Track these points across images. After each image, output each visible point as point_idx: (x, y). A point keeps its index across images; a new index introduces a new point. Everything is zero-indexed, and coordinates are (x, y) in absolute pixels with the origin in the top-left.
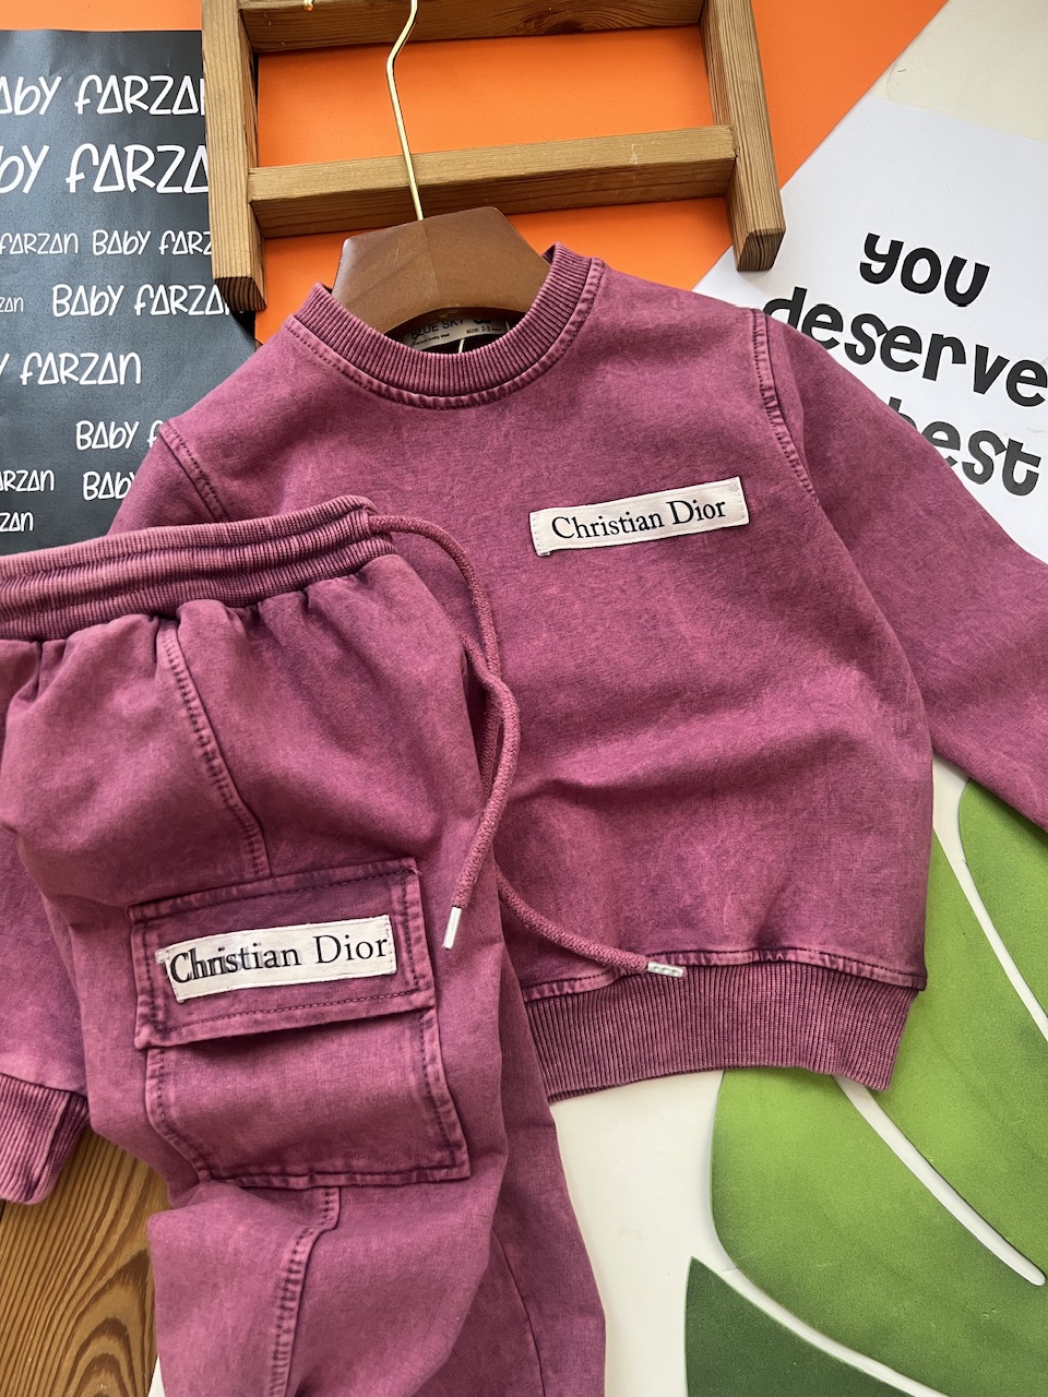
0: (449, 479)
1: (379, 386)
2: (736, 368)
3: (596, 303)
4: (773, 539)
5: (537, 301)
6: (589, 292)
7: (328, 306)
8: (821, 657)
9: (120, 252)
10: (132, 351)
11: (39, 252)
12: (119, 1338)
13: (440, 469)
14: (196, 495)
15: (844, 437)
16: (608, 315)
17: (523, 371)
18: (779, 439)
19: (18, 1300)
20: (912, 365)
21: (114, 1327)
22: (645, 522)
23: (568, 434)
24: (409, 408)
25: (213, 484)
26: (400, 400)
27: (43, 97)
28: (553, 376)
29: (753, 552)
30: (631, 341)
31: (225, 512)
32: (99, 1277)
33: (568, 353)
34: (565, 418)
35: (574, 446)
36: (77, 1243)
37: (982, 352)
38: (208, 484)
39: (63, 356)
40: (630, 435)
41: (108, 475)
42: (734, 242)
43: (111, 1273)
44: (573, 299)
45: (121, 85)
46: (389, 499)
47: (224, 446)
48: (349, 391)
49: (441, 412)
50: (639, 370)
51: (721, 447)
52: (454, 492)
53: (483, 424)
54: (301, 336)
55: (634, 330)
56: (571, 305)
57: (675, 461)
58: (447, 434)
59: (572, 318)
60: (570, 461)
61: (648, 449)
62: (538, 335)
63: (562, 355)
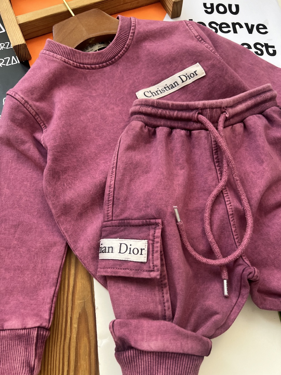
0: (107, 89)
1: (77, 65)
3: (137, 26)
5: (118, 30)
6: (133, 24)
7: (54, 44)
13: (103, 87)
14: (25, 109)
16: (141, 29)
17: (120, 52)
20: (229, 31)
22: (172, 86)
23: (140, 67)
24: (87, 70)
25: (30, 104)
28: (130, 51)
30: (151, 34)
31: (36, 113)
33: (132, 42)
34: (137, 63)
35: (143, 70)
37: (247, 25)
38: (28, 104)
40: (160, 61)
44: (129, 27)
46: (89, 99)
47: (31, 91)
48: (67, 67)
49: (98, 70)
50: (156, 43)
51: (190, 55)
52: (109, 92)
53: (112, 70)
54: (47, 54)
55: (150, 30)
56: (129, 28)
57: (176, 64)
58: (102, 76)
59: (131, 32)
60: (143, 75)
61: (167, 63)
62: (122, 39)
63: (131, 44)
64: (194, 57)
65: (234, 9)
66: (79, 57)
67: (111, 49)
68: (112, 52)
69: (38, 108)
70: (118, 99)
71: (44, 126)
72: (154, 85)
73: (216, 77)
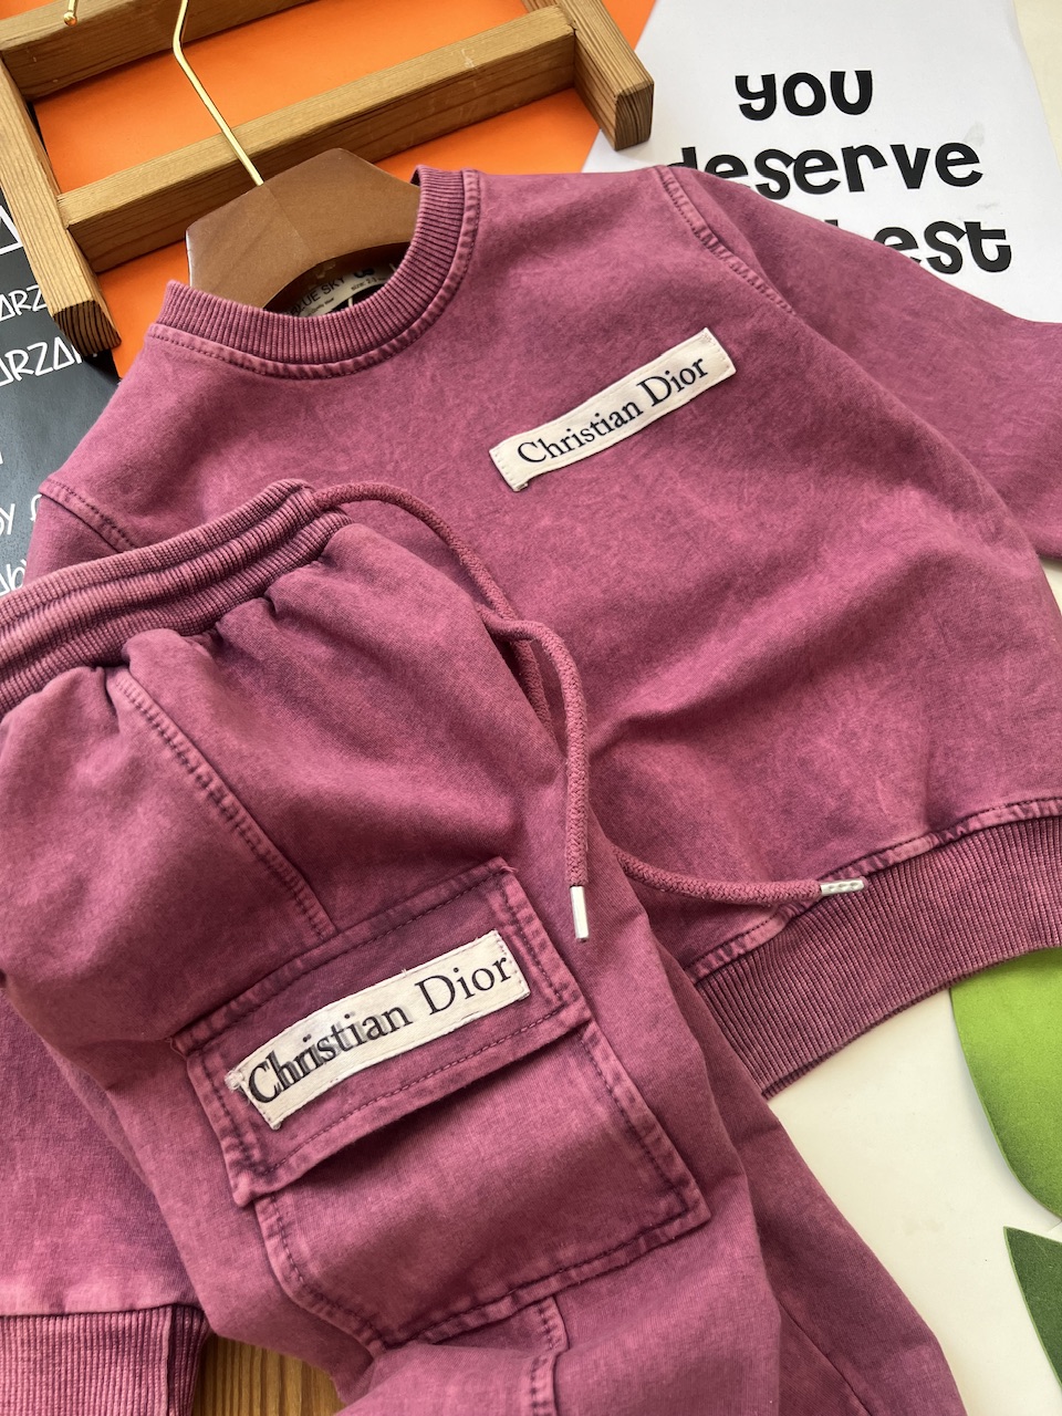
0: (387, 445)
1: (276, 367)
2: (659, 223)
3: (483, 207)
4: (769, 377)
5: (418, 224)
6: (471, 198)
7: (191, 298)
8: (869, 491)
13: (372, 438)
15: (798, 261)
16: (500, 215)
17: (427, 304)
18: (736, 270)
20: (833, 184)
22: (620, 417)
23: (500, 356)
24: (315, 382)
25: (120, 526)
26: (303, 375)
28: (463, 298)
29: (752, 403)
30: (535, 234)
33: (471, 267)
34: (491, 339)
35: (512, 366)
37: (899, 151)
38: (115, 526)
40: (570, 329)
44: (458, 211)
47: (120, 481)
48: (243, 381)
49: (353, 376)
50: (555, 262)
51: (676, 302)
52: (396, 456)
53: (404, 375)
54: (171, 338)
55: (534, 220)
56: (457, 217)
57: (630, 338)
58: (367, 398)
59: (463, 230)
60: (513, 383)
61: (595, 336)
62: (433, 259)
63: (465, 272)
65: (852, 93)
66: (283, 338)
67: (396, 295)
68: (399, 306)
70: (427, 477)
72: (555, 418)
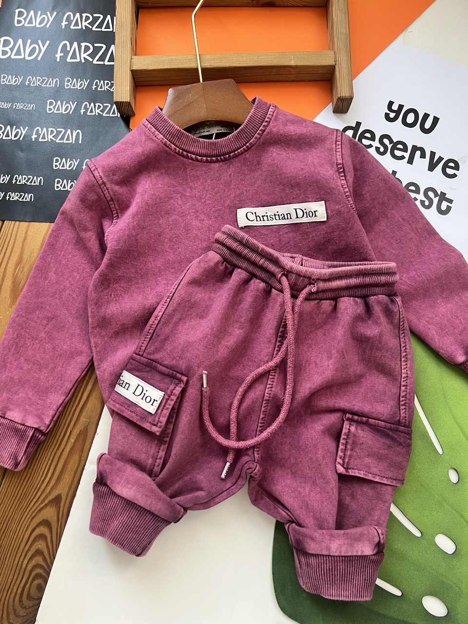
0: (205, 192)
1: (179, 151)
2: (327, 155)
3: (271, 122)
5: (247, 120)
6: (268, 118)
7: (161, 116)
9: (76, 88)
10: (78, 129)
11: (43, 86)
12: (48, 527)
13: (201, 188)
14: (100, 190)
15: (370, 186)
16: (275, 128)
17: (239, 149)
18: (342, 186)
19: (8, 510)
20: (403, 157)
21: (46, 523)
22: (284, 216)
23: (256, 177)
24: (191, 161)
25: (107, 186)
26: (187, 157)
27: (48, 20)
28: (251, 152)
29: (327, 233)
30: (285, 140)
31: (112, 198)
32: (42, 503)
33: (258, 143)
34: (255, 170)
35: (258, 182)
36: (34, 488)
37: (433, 154)
38: (105, 186)
39: (50, 129)
40: (281, 179)
41: (65, 181)
42: (332, 101)
43: (46, 502)
44: (262, 121)
45: (81, 17)
46: (180, 198)
47: (112, 171)
48: (166, 152)
49: (204, 164)
50: (287, 152)
51: (318, 187)
52: (207, 197)
53: (221, 170)
54: (148, 128)
55: (286, 134)
56: (261, 123)
57: (298, 192)
58: (205, 173)
59: (260, 129)
60: (256, 188)
61: (288, 186)
62: (246, 135)
63: (255, 143)
64: (322, 193)
65: (428, 125)
66: (186, 142)
68: (229, 146)
69: (116, 194)
70: (213, 209)
71: (116, 215)
72: (264, 207)
73: (338, 228)
